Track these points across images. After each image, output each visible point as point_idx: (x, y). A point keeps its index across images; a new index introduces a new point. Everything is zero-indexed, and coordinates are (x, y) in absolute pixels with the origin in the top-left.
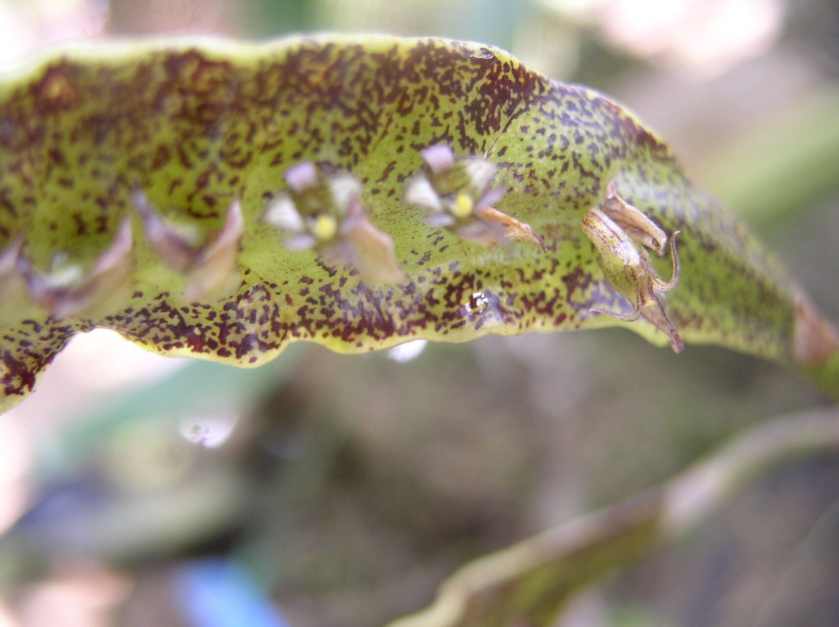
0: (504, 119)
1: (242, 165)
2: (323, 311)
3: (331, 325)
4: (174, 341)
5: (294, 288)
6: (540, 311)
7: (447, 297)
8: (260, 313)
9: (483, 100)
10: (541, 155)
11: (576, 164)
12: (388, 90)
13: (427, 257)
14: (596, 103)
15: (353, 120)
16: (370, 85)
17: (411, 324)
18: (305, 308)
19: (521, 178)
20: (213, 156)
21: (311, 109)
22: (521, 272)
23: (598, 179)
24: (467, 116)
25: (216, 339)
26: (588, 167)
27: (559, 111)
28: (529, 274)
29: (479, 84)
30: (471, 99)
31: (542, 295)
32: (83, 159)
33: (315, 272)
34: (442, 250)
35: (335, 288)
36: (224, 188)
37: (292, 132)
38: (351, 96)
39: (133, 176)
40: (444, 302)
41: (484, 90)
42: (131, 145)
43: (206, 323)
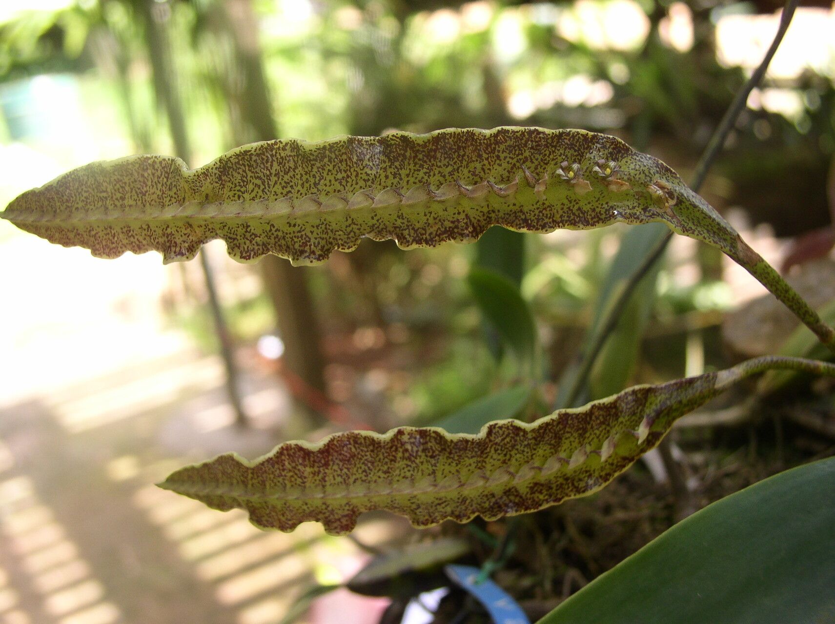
0: (620, 158)
1: (546, 164)
2: (567, 217)
3: (570, 221)
4: (522, 225)
5: (559, 207)
6: (635, 218)
7: (605, 212)
8: (549, 215)
9: (613, 151)
10: (632, 169)
11: (643, 173)
12: (586, 146)
13: (599, 199)
14: (650, 158)
15: (576, 153)
16: (581, 143)
17: (594, 222)
18: (562, 215)
19: (626, 175)
20: (539, 160)
21: (565, 149)
22: (628, 206)
23: (651, 178)
24: (609, 155)
25: (535, 224)
26: (647, 174)
27: (638, 159)
28: (631, 207)
29: (612, 147)
30: (610, 151)
31: (636, 214)
32: (505, 158)
33: (566, 202)
34: (603, 197)
35: (571, 208)
36: (542, 170)
37: (560, 156)
38: (576, 146)
39: (518, 164)
40: (604, 214)
41: (614, 149)
42: (518, 155)
43: (533, 218)
